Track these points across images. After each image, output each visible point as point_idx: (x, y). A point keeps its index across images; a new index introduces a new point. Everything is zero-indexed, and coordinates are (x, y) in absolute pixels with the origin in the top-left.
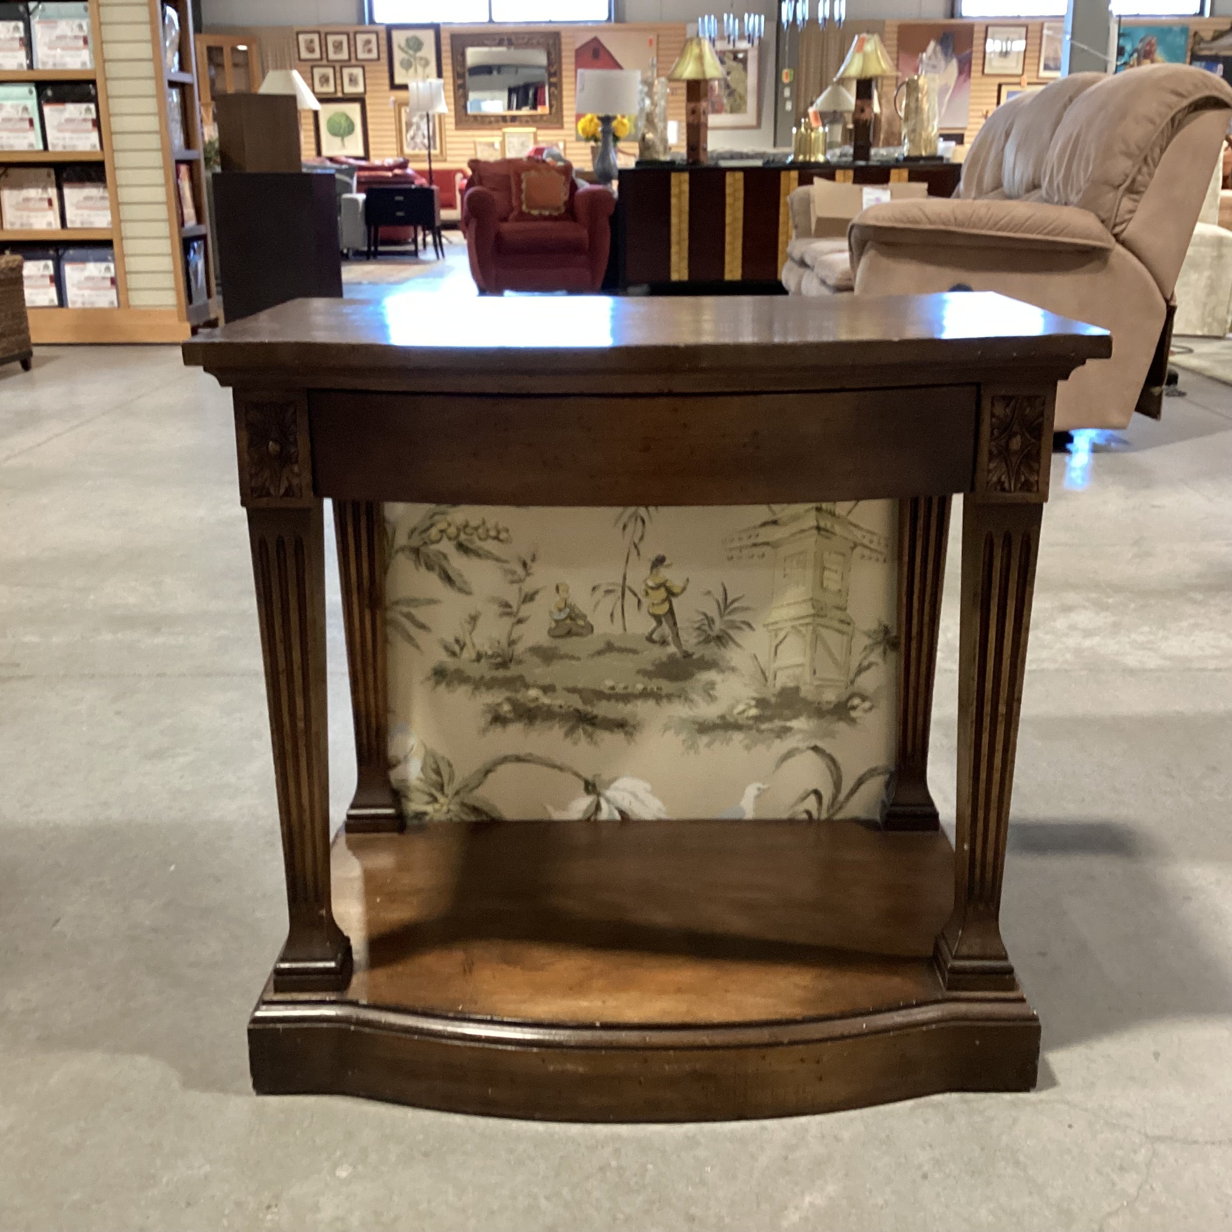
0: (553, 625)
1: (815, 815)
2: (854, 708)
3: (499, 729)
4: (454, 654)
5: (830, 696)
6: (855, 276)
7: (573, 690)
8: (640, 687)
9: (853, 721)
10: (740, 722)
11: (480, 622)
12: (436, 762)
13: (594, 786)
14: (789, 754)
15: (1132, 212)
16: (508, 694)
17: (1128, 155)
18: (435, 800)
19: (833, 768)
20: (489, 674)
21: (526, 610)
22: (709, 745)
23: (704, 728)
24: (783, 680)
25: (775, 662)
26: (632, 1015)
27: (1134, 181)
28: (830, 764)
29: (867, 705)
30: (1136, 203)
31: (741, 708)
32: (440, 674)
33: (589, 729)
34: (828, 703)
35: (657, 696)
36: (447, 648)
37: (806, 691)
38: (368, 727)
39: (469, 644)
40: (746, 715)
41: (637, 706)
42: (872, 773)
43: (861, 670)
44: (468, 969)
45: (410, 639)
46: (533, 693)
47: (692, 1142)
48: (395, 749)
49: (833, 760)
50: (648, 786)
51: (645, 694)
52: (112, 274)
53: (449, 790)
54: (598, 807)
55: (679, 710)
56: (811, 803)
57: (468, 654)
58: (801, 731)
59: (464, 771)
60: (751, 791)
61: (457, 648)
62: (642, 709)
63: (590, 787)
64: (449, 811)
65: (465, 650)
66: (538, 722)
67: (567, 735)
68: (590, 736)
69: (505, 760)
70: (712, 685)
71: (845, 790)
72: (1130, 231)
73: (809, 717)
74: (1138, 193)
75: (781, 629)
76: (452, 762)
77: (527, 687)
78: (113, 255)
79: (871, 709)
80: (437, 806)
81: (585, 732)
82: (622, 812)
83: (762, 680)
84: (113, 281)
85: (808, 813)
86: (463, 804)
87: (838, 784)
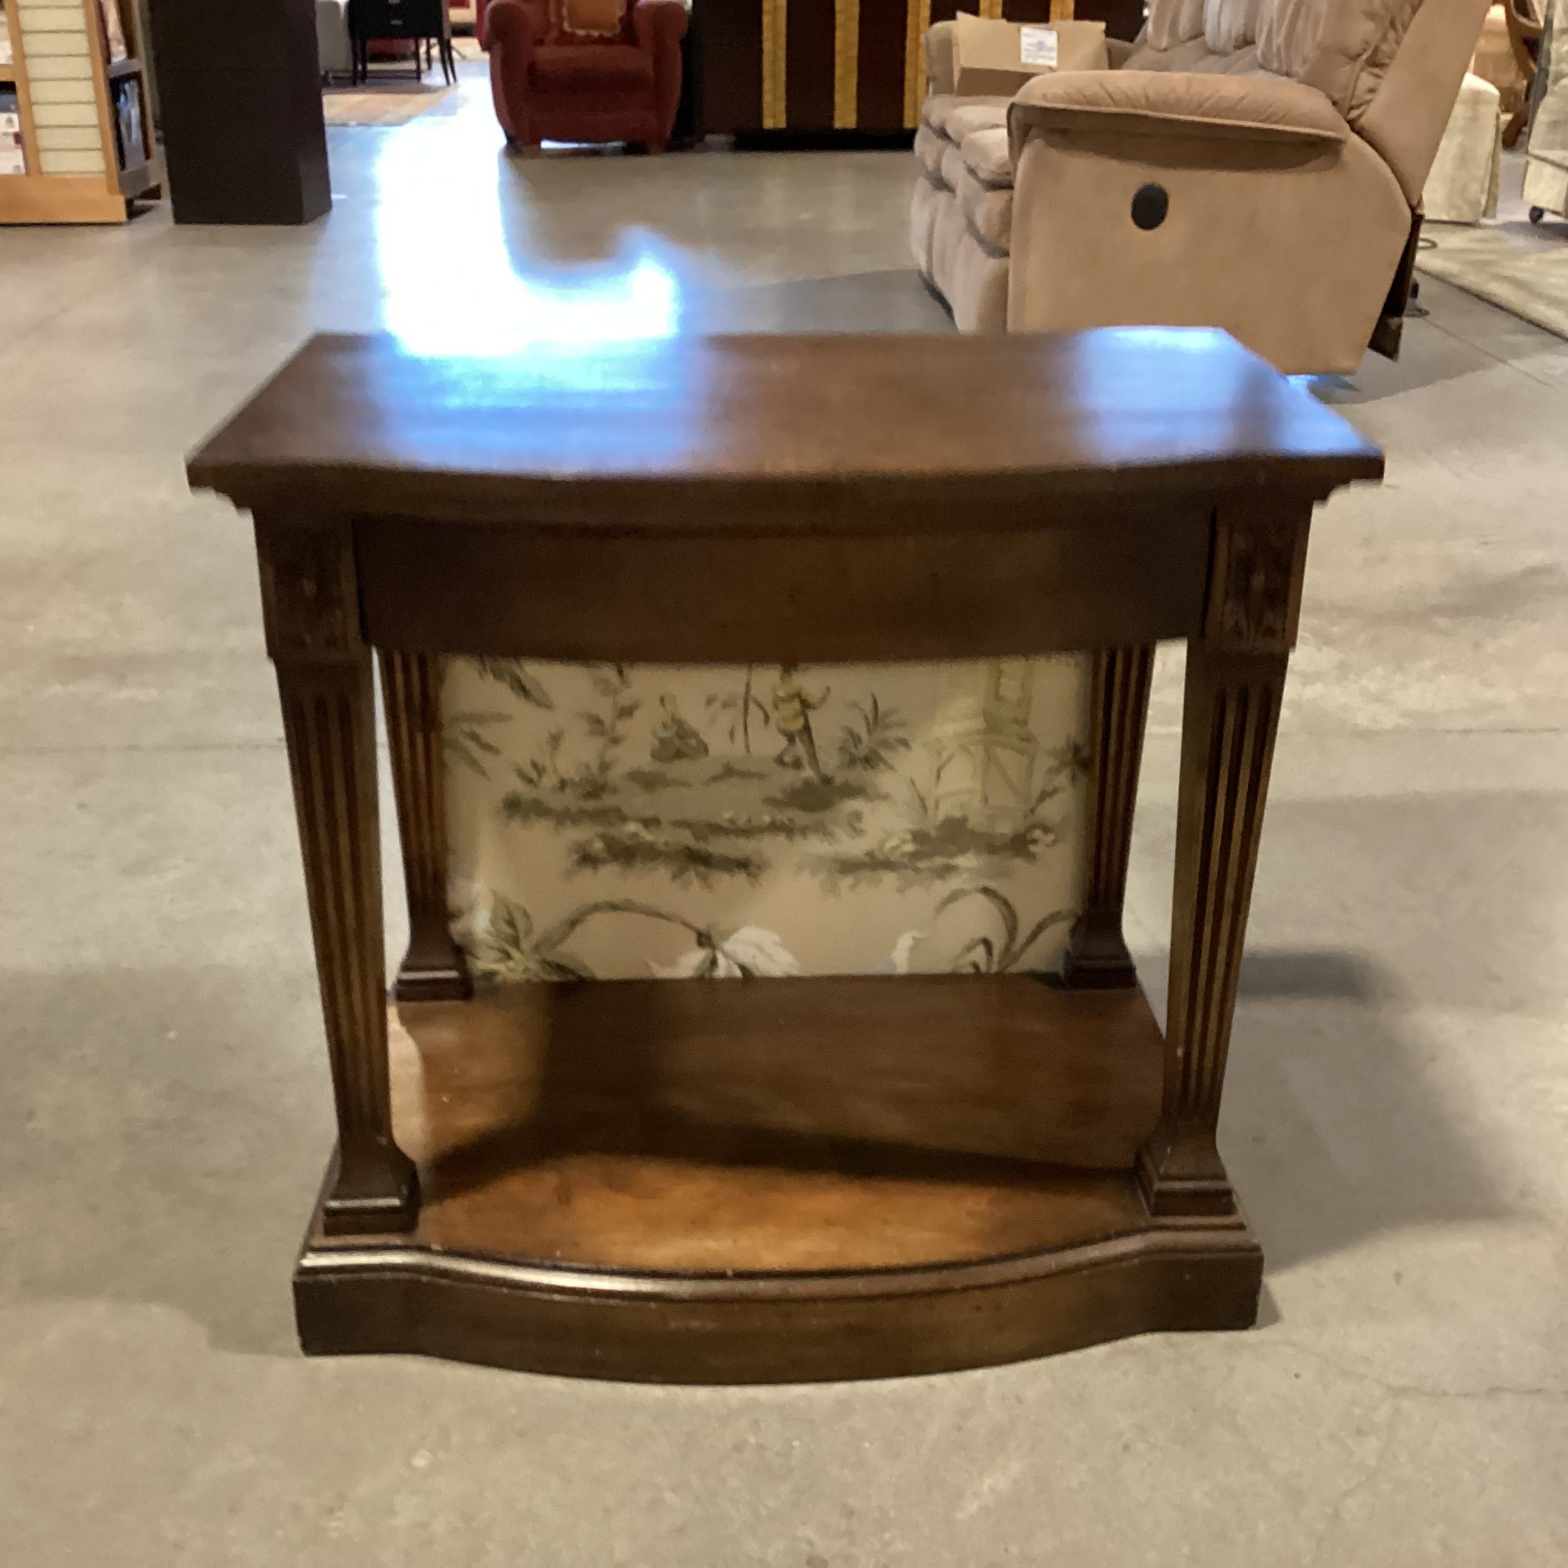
0: (657, 743)
1: (983, 968)
2: (1034, 842)
3: (588, 872)
4: (530, 781)
5: (1005, 828)
6: (1016, 170)
7: (683, 824)
8: (767, 819)
9: (1032, 857)
10: (893, 859)
11: (563, 743)
12: (509, 913)
13: (709, 938)
14: (953, 897)
15: (1372, 91)
16: (600, 829)
17: (1371, 16)
18: (508, 956)
19: (1006, 913)
20: (575, 806)
21: (622, 727)
22: (853, 887)
23: (847, 867)
24: (947, 809)
25: (936, 787)
26: (771, 1260)
27: (1376, 50)
28: (1004, 908)
29: (1051, 837)
30: (1377, 80)
31: (894, 842)
32: (513, 806)
33: (702, 869)
34: (1002, 835)
35: (789, 830)
36: (521, 774)
37: (976, 822)
38: (423, 872)
39: (549, 769)
40: (899, 852)
41: (763, 842)
42: (1054, 918)
43: (1044, 796)
44: (565, 1196)
45: (473, 763)
46: (632, 827)
47: (844, 1408)
48: (456, 896)
49: (1006, 903)
50: (776, 938)
51: (775, 827)
52: (16, 128)
53: (525, 945)
54: (714, 963)
55: (816, 846)
56: (979, 954)
57: (549, 781)
58: (968, 870)
59: (544, 921)
60: (905, 942)
61: (534, 775)
62: (770, 846)
63: (704, 939)
64: (526, 970)
65: (544, 776)
66: (638, 863)
67: (674, 877)
68: (704, 878)
69: (596, 908)
70: (857, 816)
71: (1021, 938)
72: (1371, 117)
73: (978, 853)
74: (1381, 66)
75: (944, 748)
76: (529, 911)
77: (624, 819)
78: (16, 103)
79: (1054, 842)
80: (511, 964)
81: (698, 875)
82: (743, 968)
83: (920, 809)
84: (18, 138)
85: (975, 966)
86: (545, 963)
87: (1012, 932)
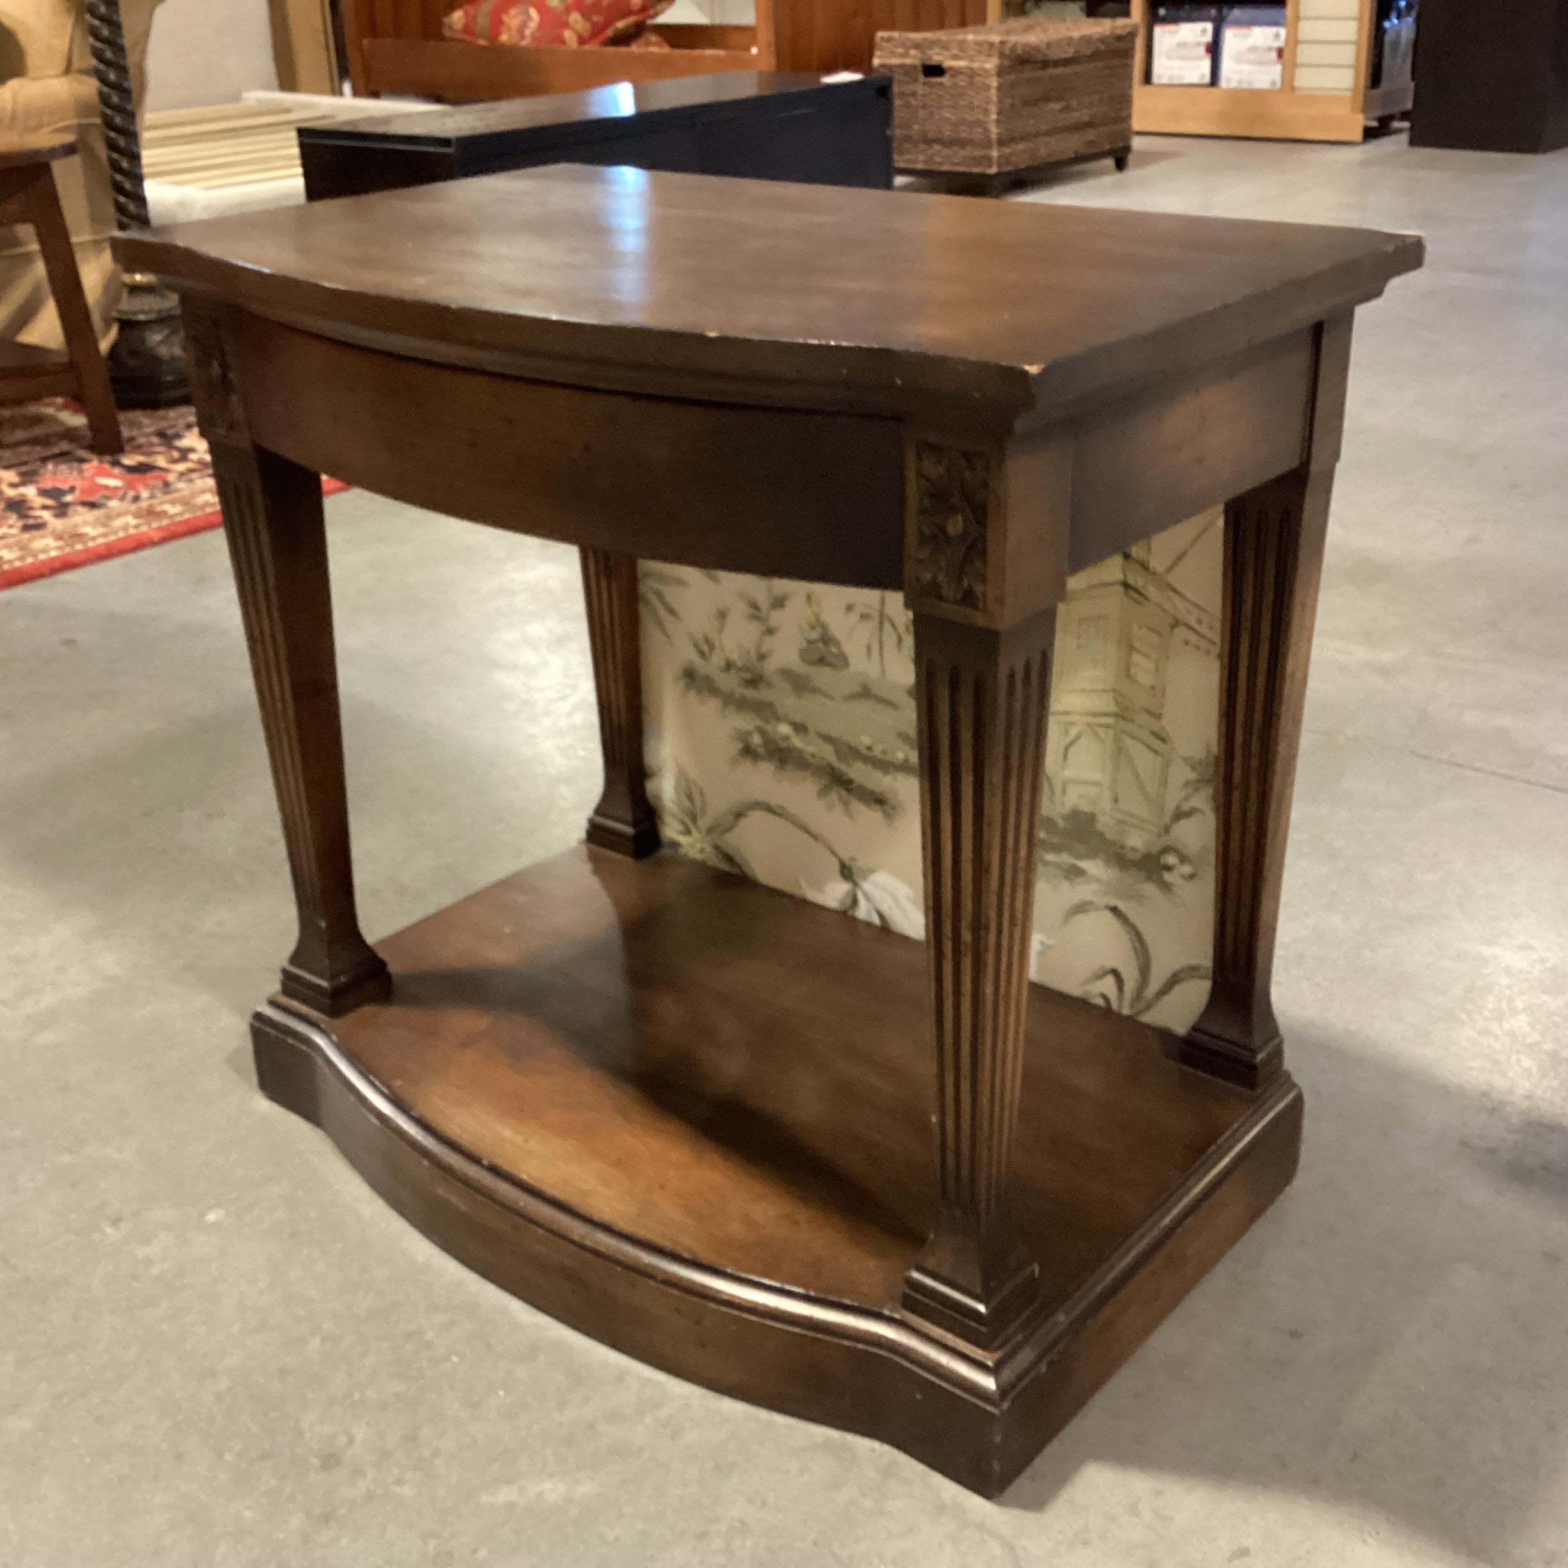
0: (805, 644)
1: (1115, 1006)
2: (1169, 868)
3: (747, 765)
4: (702, 654)
5: (1137, 841)
7: (827, 739)
8: (900, 756)
9: (1166, 887)
11: (728, 621)
12: (689, 787)
13: (850, 871)
14: (1081, 908)
16: (759, 723)
18: (689, 831)
19: (1137, 945)
20: (738, 691)
21: (777, 617)
24: (1073, 799)
25: (1064, 768)
28: (1135, 938)
29: (1187, 869)
32: (690, 677)
33: (844, 793)
34: (1134, 849)
36: (696, 646)
37: (1105, 823)
39: (718, 647)
41: (896, 780)
42: (1191, 971)
43: (1180, 815)
45: (660, 623)
46: (785, 729)
48: (650, 755)
49: (1138, 935)
50: (910, 892)
51: (907, 768)
52: (1281, 43)
53: (700, 822)
54: (855, 902)
56: (1108, 985)
57: (717, 660)
58: (1096, 879)
59: (718, 805)
62: (904, 787)
63: (847, 872)
64: (702, 850)
65: (714, 653)
66: (790, 768)
67: (820, 795)
68: (846, 804)
69: (757, 805)
73: (1108, 862)
75: (1072, 724)
76: (705, 791)
77: (778, 719)
78: (1284, 17)
79: (1192, 877)
80: (690, 840)
81: (840, 799)
82: (882, 917)
84: (1280, 52)
85: (1105, 997)
86: (717, 847)
87: (1145, 971)
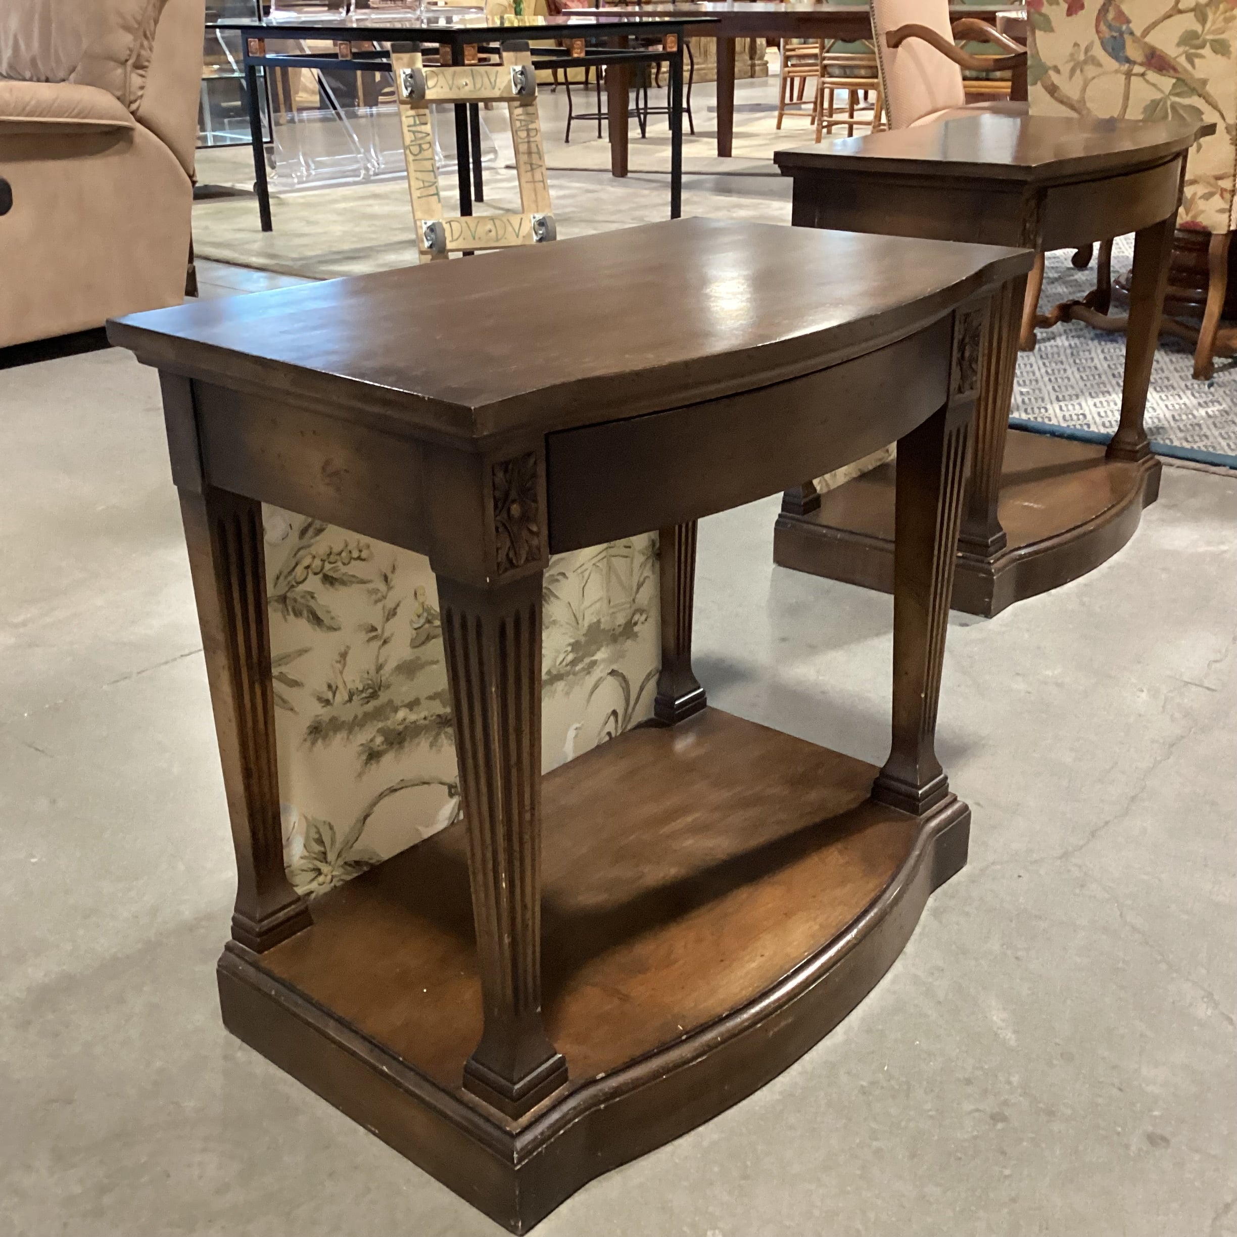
0: (414, 634)
1: (614, 733)
2: (636, 623)
3: (373, 766)
4: (327, 702)
5: (621, 620)
7: (433, 697)
9: (635, 636)
10: (562, 671)
11: (349, 658)
12: (317, 831)
13: (456, 787)
15: (142, 88)
16: (380, 725)
17: (127, 28)
18: (319, 872)
19: (624, 685)
20: (360, 712)
21: (389, 628)
24: (589, 619)
25: (583, 603)
27: (139, 56)
28: (622, 682)
29: (643, 617)
30: (144, 79)
31: (561, 657)
32: (317, 731)
33: (449, 730)
34: (619, 626)
36: (320, 699)
37: (605, 621)
39: (341, 686)
40: (564, 663)
42: (648, 677)
43: (639, 587)
45: (286, 704)
46: (401, 714)
49: (624, 678)
53: (331, 857)
56: (611, 724)
57: (341, 697)
58: (603, 660)
59: (344, 828)
60: (571, 733)
61: (330, 695)
63: (452, 791)
64: (333, 877)
65: (338, 695)
66: (406, 744)
67: (432, 745)
69: (381, 796)
71: (632, 703)
72: (146, 107)
73: (608, 645)
75: (586, 569)
76: (332, 823)
77: (396, 710)
79: (646, 620)
80: (321, 879)
81: (446, 736)
83: (574, 624)
85: (609, 734)
86: (346, 864)
87: (627, 699)
